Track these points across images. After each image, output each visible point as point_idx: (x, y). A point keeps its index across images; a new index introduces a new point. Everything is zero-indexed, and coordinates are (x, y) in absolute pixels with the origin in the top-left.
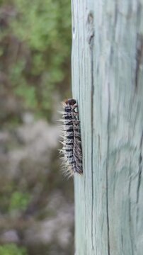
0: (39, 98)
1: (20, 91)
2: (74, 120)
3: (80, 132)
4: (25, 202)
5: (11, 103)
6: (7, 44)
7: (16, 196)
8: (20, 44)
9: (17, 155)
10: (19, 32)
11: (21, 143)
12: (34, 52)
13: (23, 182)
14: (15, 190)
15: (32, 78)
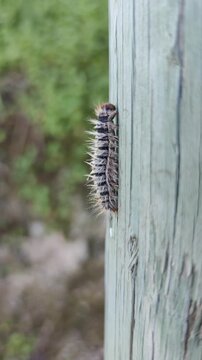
0: (54, 203)
1: (27, 191)
2: (110, 135)
3: (117, 152)
4: (27, 349)
5: (14, 207)
6: (12, 125)
7: (15, 339)
8: (30, 128)
9: (19, 281)
10: (30, 110)
11: (26, 264)
12: (49, 139)
13: (27, 318)
14: (14, 330)
15: (45, 175)
